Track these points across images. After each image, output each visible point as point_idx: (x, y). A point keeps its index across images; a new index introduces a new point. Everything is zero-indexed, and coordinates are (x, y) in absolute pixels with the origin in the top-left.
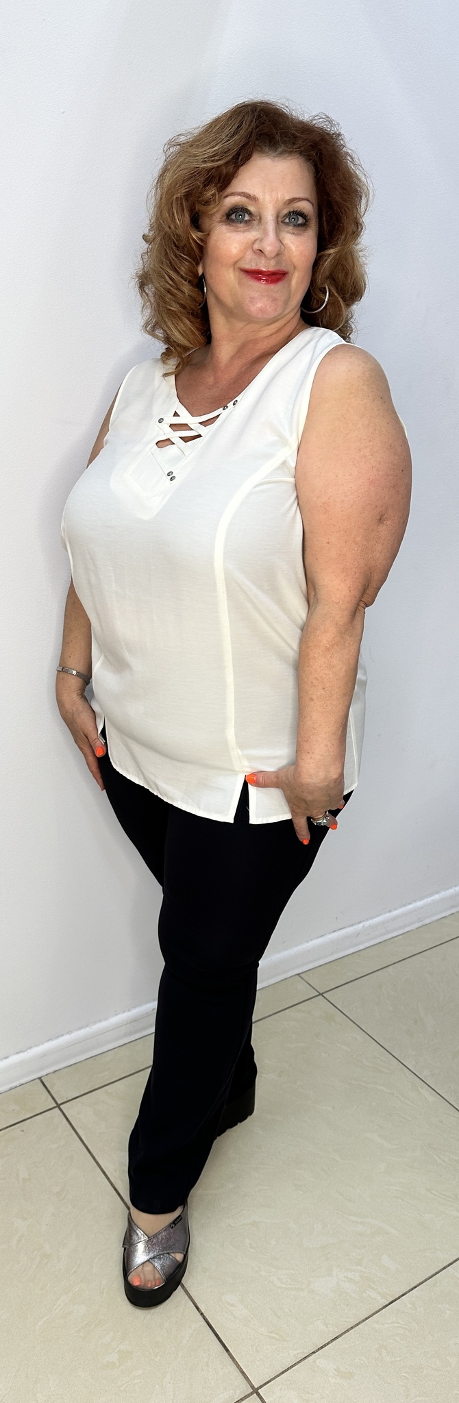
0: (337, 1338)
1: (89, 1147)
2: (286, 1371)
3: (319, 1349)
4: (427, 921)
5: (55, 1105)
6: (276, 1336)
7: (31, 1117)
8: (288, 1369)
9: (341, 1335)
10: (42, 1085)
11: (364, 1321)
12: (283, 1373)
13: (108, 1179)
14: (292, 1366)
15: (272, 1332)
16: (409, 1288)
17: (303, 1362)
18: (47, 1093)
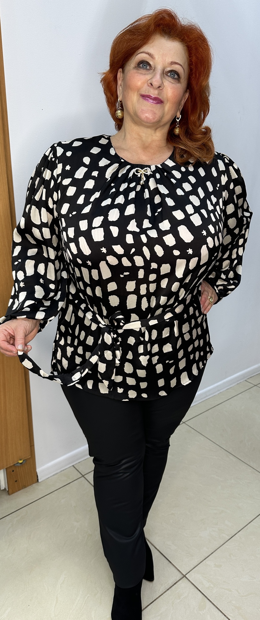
0: (213, 553)
2: (195, 567)
3: (207, 557)
4: (221, 391)
5: (81, 476)
6: (188, 555)
7: (72, 482)
10: (74, 468)
11: (222, 545)
14: (197, 565)
16: (238, 531)
17: (202, 563)
18: (77, 471)
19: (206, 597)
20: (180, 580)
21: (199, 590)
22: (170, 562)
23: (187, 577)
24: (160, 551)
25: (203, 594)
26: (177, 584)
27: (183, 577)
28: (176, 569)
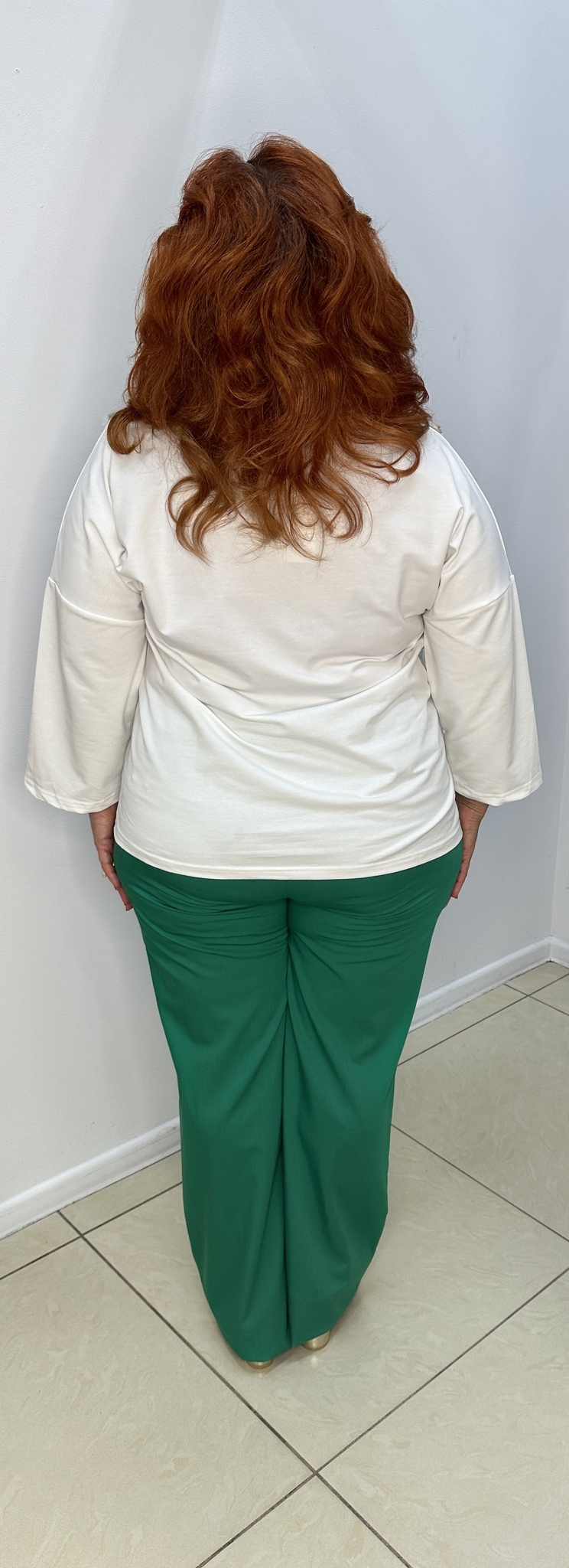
0: (390, 1413)
1: (120, 1272)
2: (344, 1450)
3: (374, 1426)
5: (78, 1235)
6: (329, 1420)
7: (55, 1250)
8: (346, 1449)
9: (393, 1410)
10: (61, 1219)
11: (415, 1393)
12: (341, 1453)
14: (349, 1446)
15: (326, 1418)
16: (456, 1358)
17: (359, 1440)
18: (68, 1225)
19: (364, 1522)
20: (303, 1483)
21: (350, 1507)
22: (284, 1441)
23: (322, 1475)
24: (261, 1414)
25: (357, 1515)
26: (295, 1494)
27: (312, 1476)
28: (295, 1456)
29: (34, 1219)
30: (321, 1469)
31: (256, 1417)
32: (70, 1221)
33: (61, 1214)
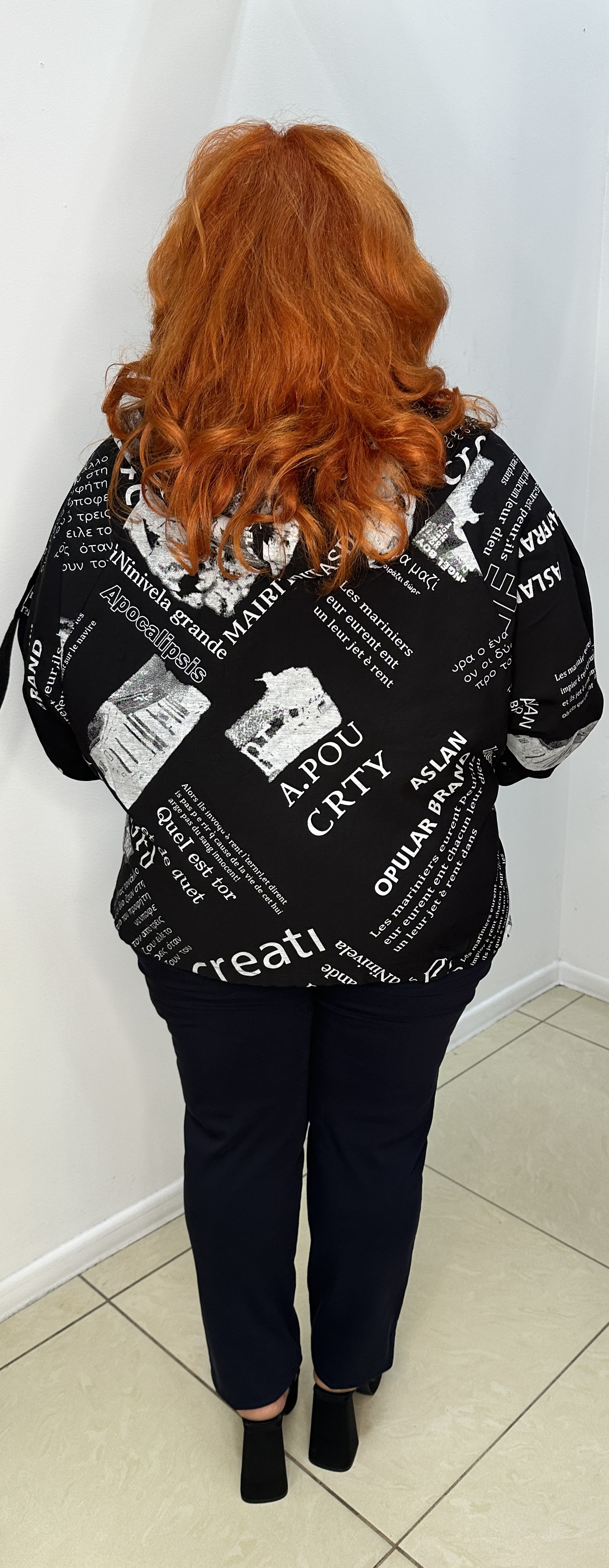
0: (465, 1474)
1: (155, 1337)
2: (422, 1518)
3: (450, 1490)
5: (104, 1301)
6: (401, 1487)
7: (80, 1319)
8: (423, 1516)
9: (468, 1470)
10: (83, 1283)
11: (487, 1450)
12: (419, 1521)
13: (185, 1367)
14: (427, 1513)
15: (398, 1484)
16: (526, 1408)
17: (436, 1507)
18: (92, 1290)
20: (383, 1559)
22: (357, 1514)
23: (402, 1548)
27: (392, 1551)
28: (371, 1530)
29: (55, 1285)
30: (400, 1541)
31: (323, 1489)
32: (94, 1285)
33: (84, 1279)
